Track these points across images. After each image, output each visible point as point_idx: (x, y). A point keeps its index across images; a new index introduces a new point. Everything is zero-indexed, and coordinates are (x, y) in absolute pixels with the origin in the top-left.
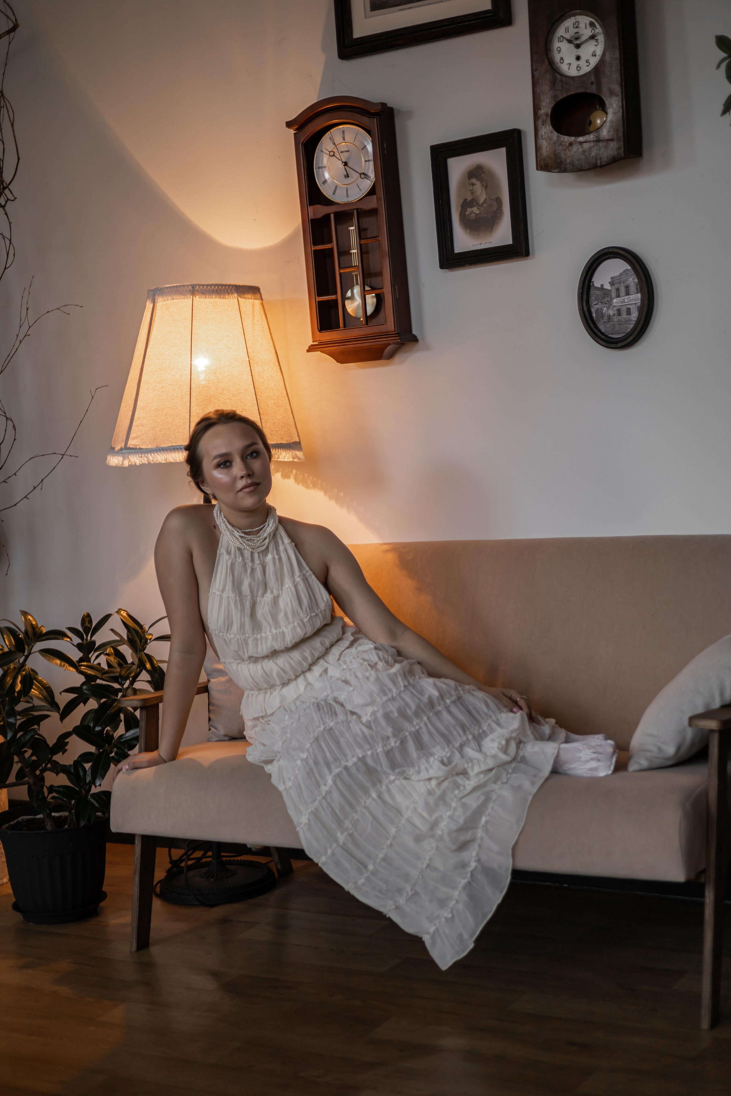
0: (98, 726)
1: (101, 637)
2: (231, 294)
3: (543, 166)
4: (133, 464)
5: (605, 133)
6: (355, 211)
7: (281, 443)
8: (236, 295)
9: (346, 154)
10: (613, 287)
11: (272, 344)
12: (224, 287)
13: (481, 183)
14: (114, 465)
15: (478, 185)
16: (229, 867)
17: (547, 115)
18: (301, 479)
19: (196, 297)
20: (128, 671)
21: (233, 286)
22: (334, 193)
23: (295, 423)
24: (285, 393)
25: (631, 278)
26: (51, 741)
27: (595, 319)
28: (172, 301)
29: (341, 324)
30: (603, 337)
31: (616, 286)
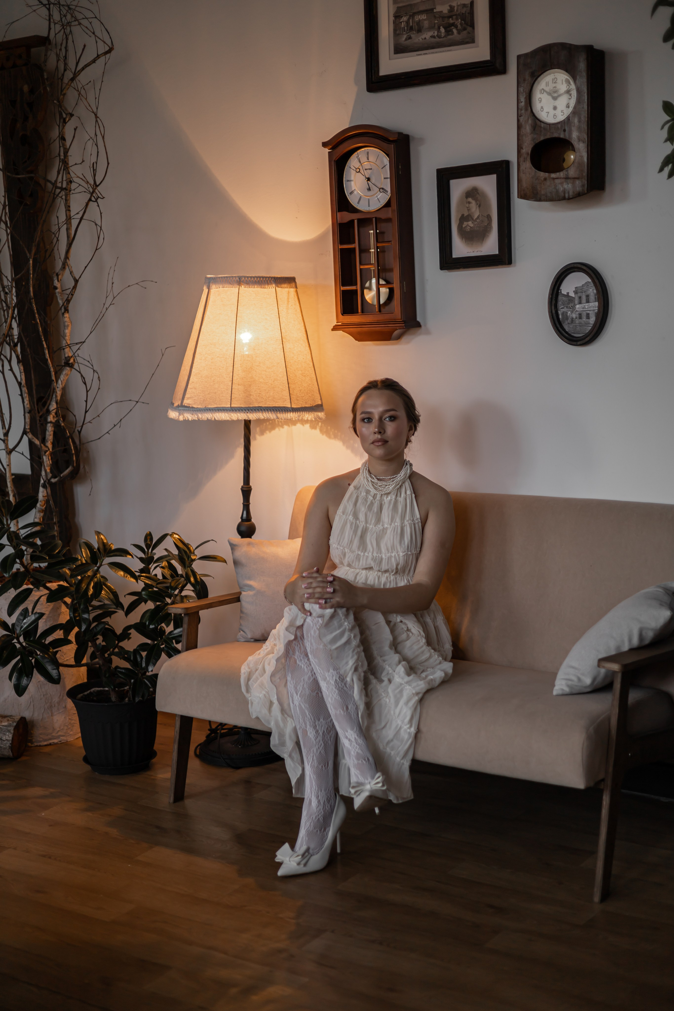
0: (152, 625)
1: (159, 552)
2: (270, 285)
3: (523, 196)
4: (187, 419)
5: (572, 172)
6: (374, 219)
7: (305, 407)
8: (274, 285)
9: (369, 171)
10: (576, 295)
11: (303, 324)
12: (264, 279)
13: (476, 202)
14: (172, 417)
15: (473, 205)
16: (253, 736)
17: (528, 154)
18: (325, 430)
19: (241, 287)
20: (177, 583)
21: (272, 278)
22: (358, 203)
23: (319, 388)
24: (312, 364)
25: (591, 289)
26: (119, 631)
27: (561, 320)
28: (222, 288)
29: (360, 311)
30: (567, 335)
31: (579, 294)
